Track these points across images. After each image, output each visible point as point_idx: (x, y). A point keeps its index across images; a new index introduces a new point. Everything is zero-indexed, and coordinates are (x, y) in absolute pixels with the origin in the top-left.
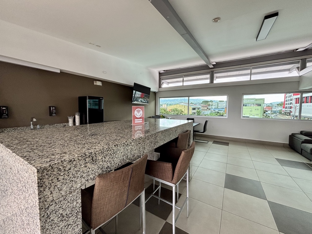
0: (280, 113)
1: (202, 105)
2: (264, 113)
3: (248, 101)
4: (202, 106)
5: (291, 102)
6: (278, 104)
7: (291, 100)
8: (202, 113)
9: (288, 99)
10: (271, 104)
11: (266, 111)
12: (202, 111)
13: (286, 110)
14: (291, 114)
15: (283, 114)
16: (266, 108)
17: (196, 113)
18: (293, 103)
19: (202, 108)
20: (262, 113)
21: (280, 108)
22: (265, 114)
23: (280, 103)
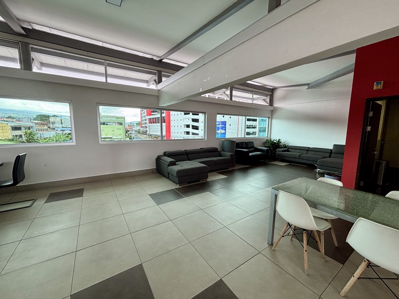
0: (139, 132)
1: (36, 122)
2: (127, 132)
3: (109, 119)
4: (36, 124)
5: (146, 122)
6: (137, 124)
7: (146, 120)
8: (38, 136)
9: (143, 119)
10: (131, 123)
11: (127, 130)
12: (38, 132)
13: (143, 129)
14: (147, 133)
15: (141, 133)
16: (127, 127)
17: (23, 136)
18: (147, 123)
19: (35, 127)
20: (125, 133)
21: (138, 128)
22: (127, 134)
23: (138, 122)
